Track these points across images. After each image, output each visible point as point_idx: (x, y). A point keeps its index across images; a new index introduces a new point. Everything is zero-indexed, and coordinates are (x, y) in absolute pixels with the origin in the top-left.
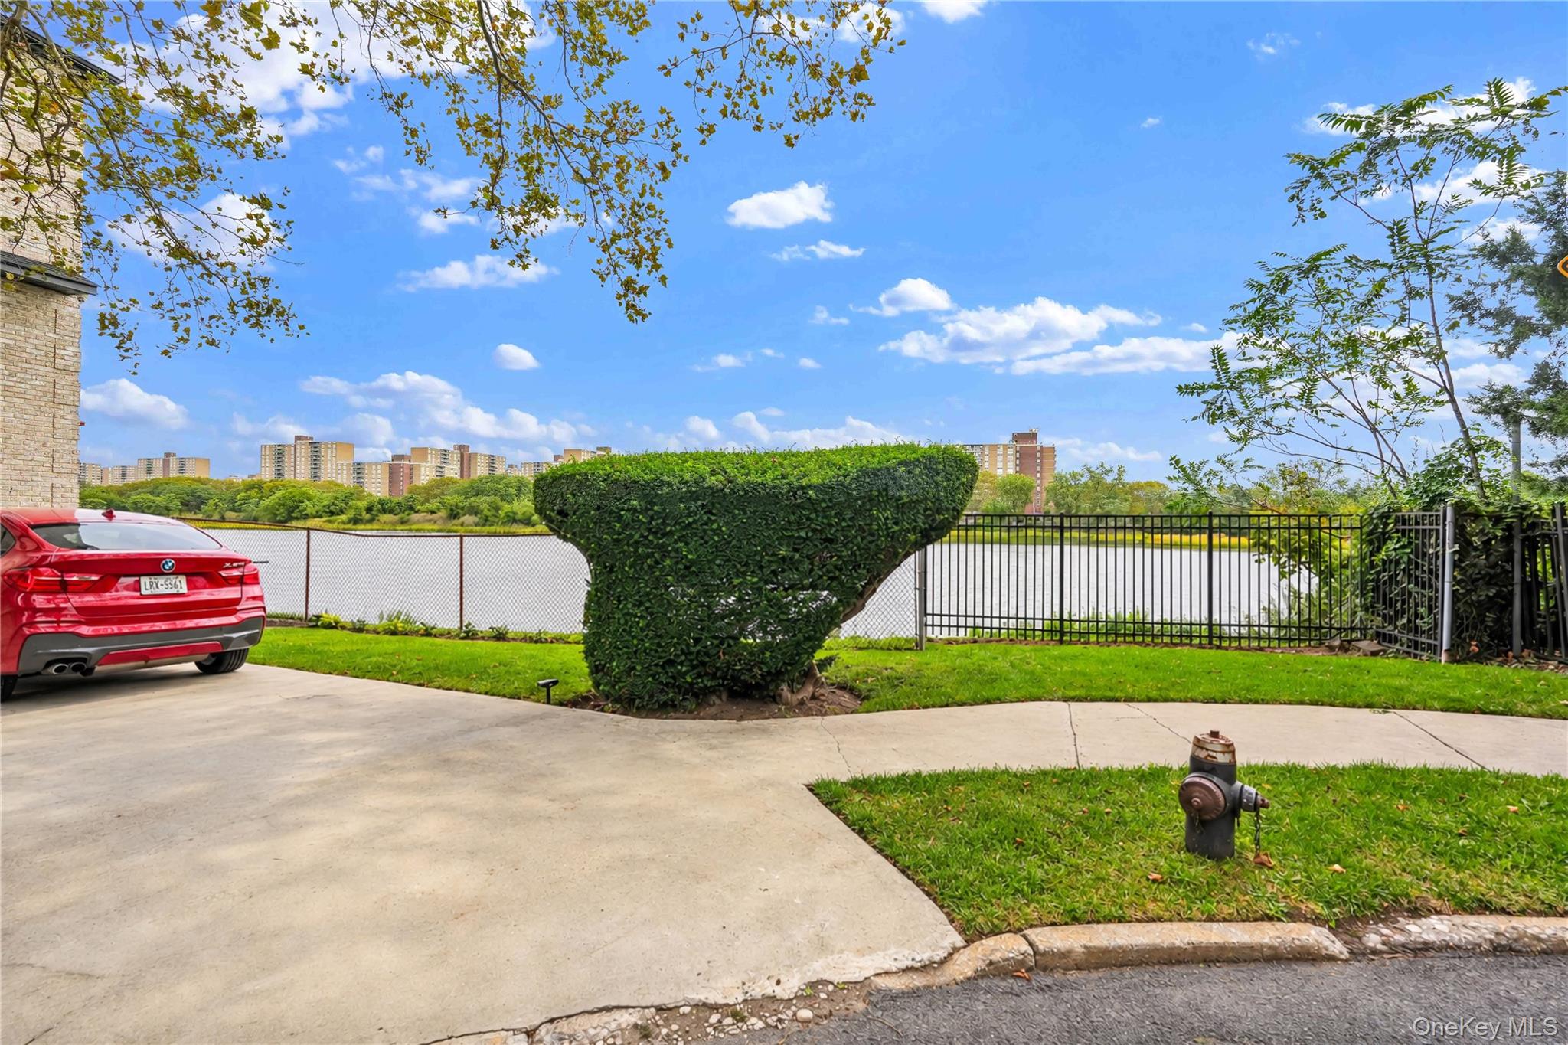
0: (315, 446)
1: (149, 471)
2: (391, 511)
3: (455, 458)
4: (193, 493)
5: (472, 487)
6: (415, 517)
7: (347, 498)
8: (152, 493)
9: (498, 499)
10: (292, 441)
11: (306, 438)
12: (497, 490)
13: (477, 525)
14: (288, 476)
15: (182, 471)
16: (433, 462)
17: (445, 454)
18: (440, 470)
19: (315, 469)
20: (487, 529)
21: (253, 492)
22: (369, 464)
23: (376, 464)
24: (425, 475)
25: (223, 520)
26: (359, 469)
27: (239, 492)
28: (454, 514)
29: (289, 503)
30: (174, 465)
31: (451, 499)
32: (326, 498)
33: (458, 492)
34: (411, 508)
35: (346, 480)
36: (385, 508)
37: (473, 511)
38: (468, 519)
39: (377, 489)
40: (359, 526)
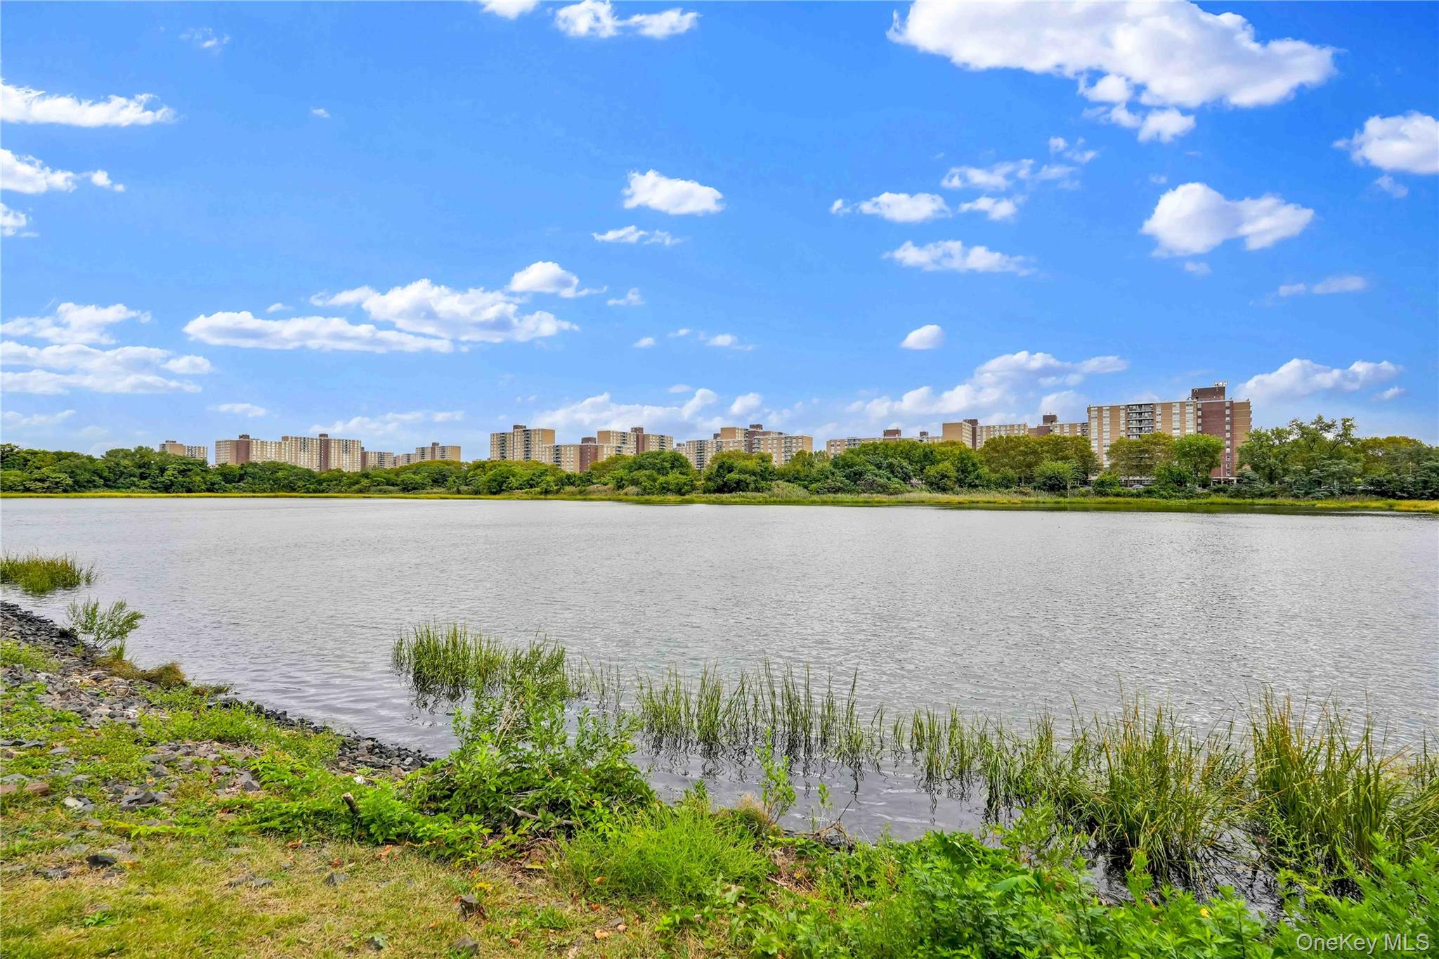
0: (527, 433)
1: (423, 457)
2: (573, 484)
3: (633, 438)
4: (440, 473)
5: (635, 463)
6: (592, 488)
7: (543, 473)
8: (414, 473)
9: (655, 474)
10: (511, 430)
11: (521, 427)
12: (655, 464)
13: (638, 495)
14: (509, 458)
15: (443, 456)
16: (615, 443)
17: (624, 435)
18: (619, 449)
19: (527, 451)
20: (647, 497)
21: (479, 471)
22: (566, 446)
23: (570, 446)
24: (607, 453)
25: (459, 492)
26: (557, 450)
27: (469, 471)
28: (620, 486)
29: (499, 478)
30: (438, 453)
31: (621, 473)
32: (526, 474)
33: (624, 468)
34: (589, 480)
35: (547, 459)
36: (569, 480)
37: (635, 482)
38: (632, 489)
39: (570, 466)
40: (549, 497)
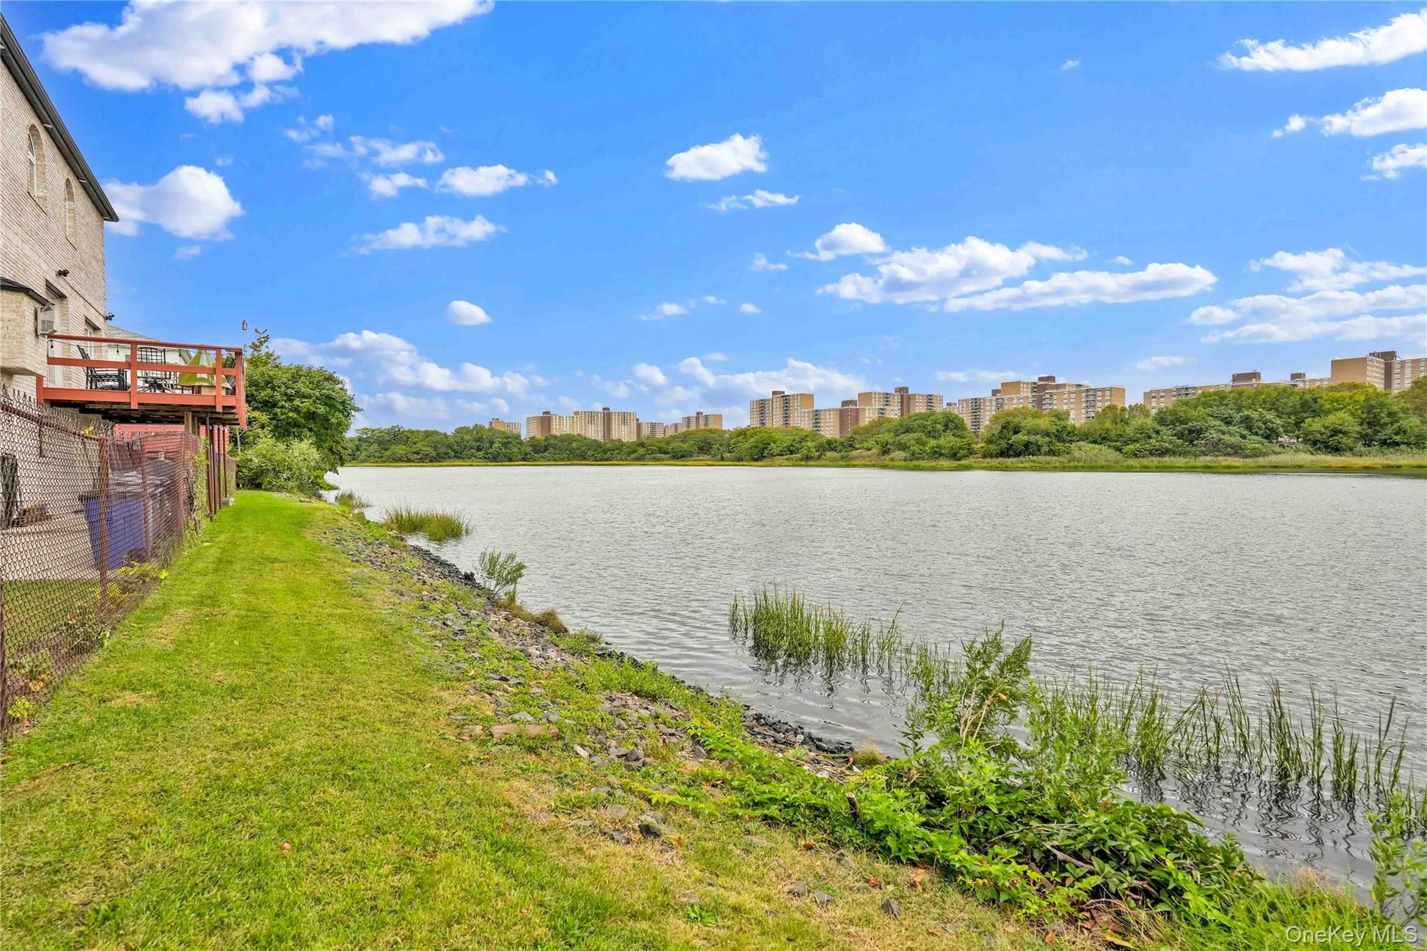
0: (786, 399)
1: (688, 426)
2: (834, 449)
3: (897, 399)
4: (705, 441)
5: (902, 426)
6: (855, 453)
7: (804, 439)
8: (682, 442)
9: (924, 438)
10: (770, 397)
11: (780, 392)
12: (925, 427)
13: (905, 460)
14: (768, 424)
15: (706, 425)
16: (877, 404)
17: (887, 397)
18: (882, 411)
19: (786, 417)
20: (916, 463)
21: (740, 438)
22: (825, 411)
23: (829, 410)
24: (869, 416)
25: (723, 459)
26: (816, 414)
27: (732, 438)
28: (885, 452)
29: (760, 445)
30: (702, 421)
31: (887, 437)
32: (788, 440)
33: (889, 431)
34: (851, 446)
35: (806, 424)
36: (830, 445)
37: (902, 447)
38: (898, 454)
39: (830, 431)
40: (810, 463)
